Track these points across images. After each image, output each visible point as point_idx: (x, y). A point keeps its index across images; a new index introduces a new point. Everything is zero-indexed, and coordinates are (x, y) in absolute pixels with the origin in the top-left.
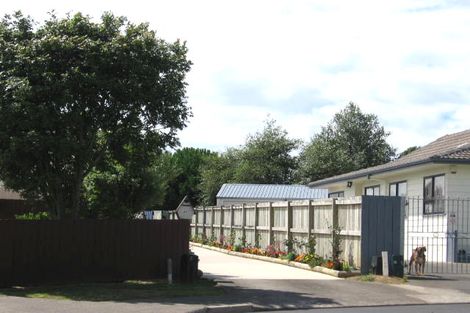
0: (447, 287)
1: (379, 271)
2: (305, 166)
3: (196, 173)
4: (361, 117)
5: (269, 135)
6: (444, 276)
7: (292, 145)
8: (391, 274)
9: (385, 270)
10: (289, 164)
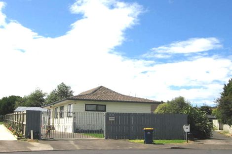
0: (47, 144)
1: (30, 138)
2: (47, 101)
3: (14, 103)
4: (65, 87)
5: (37, 91)
6: (56, 138)
7: (44, 95)
8: (34, 138)
9: (32, 137)
10: (42, 101)
